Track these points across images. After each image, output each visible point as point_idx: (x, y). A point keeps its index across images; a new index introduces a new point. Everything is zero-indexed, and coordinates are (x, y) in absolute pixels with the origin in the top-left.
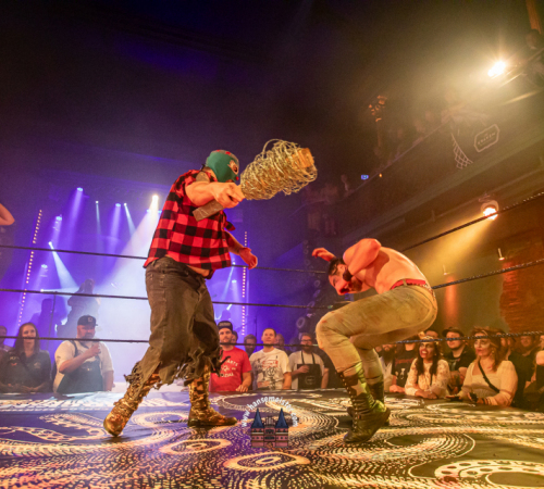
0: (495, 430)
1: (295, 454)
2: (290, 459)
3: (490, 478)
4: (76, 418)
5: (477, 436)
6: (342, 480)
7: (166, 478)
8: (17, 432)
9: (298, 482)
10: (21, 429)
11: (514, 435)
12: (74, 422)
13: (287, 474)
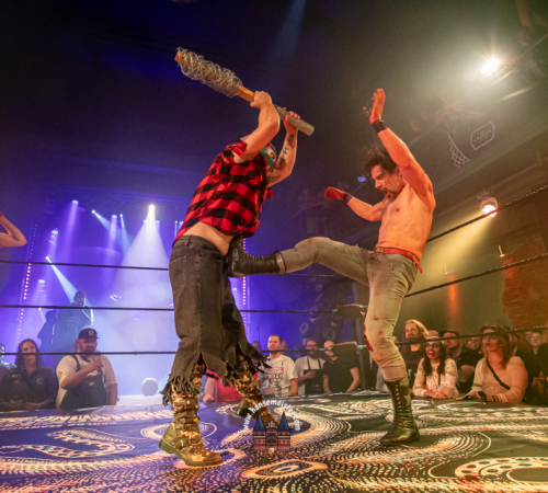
0: (509, 427)
1: (312, 460)
2: (308, 466)
3: (511, 474)
4: (84, 434)
5: (492, 434)
6: (362, 484)
7: (185, 490)
8: (27, 450)
9: (319, 488)
10: (30, 447)
11: (528, 431)
12: (82, 438)
13: (307, 480)
